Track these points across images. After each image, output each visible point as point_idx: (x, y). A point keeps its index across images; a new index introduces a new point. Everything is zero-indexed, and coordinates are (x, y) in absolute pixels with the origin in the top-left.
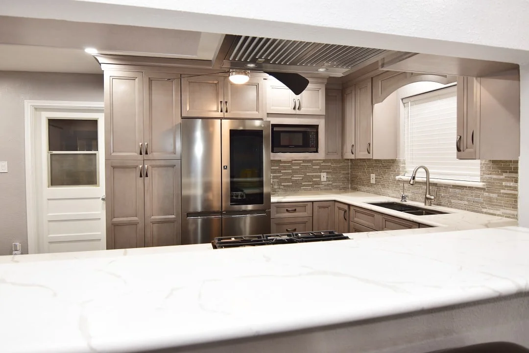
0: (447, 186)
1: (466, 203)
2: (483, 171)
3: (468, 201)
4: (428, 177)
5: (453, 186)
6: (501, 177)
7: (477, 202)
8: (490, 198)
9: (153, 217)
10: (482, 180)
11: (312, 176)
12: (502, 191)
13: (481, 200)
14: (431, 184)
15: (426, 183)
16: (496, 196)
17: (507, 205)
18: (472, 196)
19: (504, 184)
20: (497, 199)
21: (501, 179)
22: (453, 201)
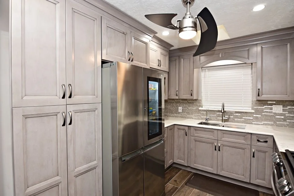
2: (253, 105)
5: (236, 112)
7: (250, 119)
8: (257, 117)
9: (76, 170)
10: (253, 109)
16: (260, 116)
17: (266, 120)
18: (247, 117)
19: (265, 110)
20: (260, 117)
21: (262, 109)
22: (236, 119)
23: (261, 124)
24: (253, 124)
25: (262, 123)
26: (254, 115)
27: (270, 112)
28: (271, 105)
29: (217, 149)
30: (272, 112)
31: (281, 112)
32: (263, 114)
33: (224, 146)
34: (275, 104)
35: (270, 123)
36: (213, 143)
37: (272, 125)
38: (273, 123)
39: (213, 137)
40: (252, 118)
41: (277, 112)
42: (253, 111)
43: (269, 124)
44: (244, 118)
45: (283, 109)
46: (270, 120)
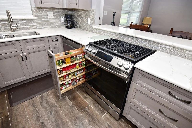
7: (34, 25)
16: (41, 21)
17: (45, 24)
18: (31, 23)
19: (43, 16)
20: (41, 23)
21: (41, 15)
22: (23, 27)
23: (43, 28)
24: (37, 29)
26: (37, 21)
27: (46, 18)
28: (46, 12)
29: (24, 58)
30: (48, 18)
31: (53, 17)
32: (43, 19)
33: (29, 53)
34: (48, 11)
36: (17, 56)
37: (49, 27)
38: (49, 26)
39: (17, 49)
40: (36, 24)
41: (51, 17)
42: (35, 18)
43: (48, 27)
44: (29, 24)
45: (54, 15)
46: (48, 24)
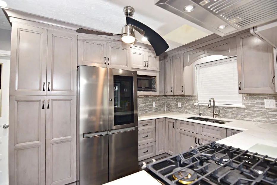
0: (224, 108)
1: (235, 115)
2: (244, 99)
3: (236, 114)
4: (214, 104)
5: (227, 107)
6: (254, 102)
7: (241, 115)
8: (249, 113)
9: (53, 139)
10: (244, 104)
11: (149, 104)
12: (255, 109)
13: (243, 114)
14: (216, 107)
15: (213, 106)
17: (258, 116)
18: (238, 112)
19: (256, 105)
20: (252, 113)
21: (254, 104)
22: (227, 115)
24: (245, 120)
25: (254, 120)
26: (246, 111)
27: (262, 108)
30: (264, 107)
31: (274, 107)
33: (203, 140)
34: (266, 99)
35: (263, 119)
36: (194, 137)
37: (265, 122)
38: (266, 120)
41: (270, 107)
42: (244, 106)
45: (276, 104)
46: (262, 117)
